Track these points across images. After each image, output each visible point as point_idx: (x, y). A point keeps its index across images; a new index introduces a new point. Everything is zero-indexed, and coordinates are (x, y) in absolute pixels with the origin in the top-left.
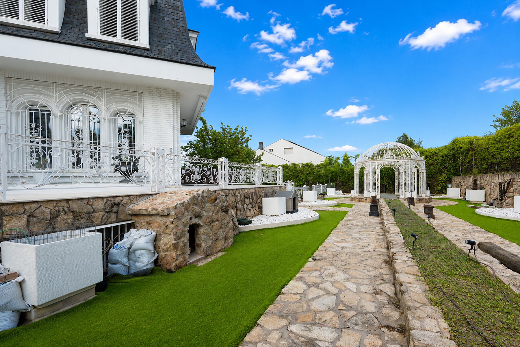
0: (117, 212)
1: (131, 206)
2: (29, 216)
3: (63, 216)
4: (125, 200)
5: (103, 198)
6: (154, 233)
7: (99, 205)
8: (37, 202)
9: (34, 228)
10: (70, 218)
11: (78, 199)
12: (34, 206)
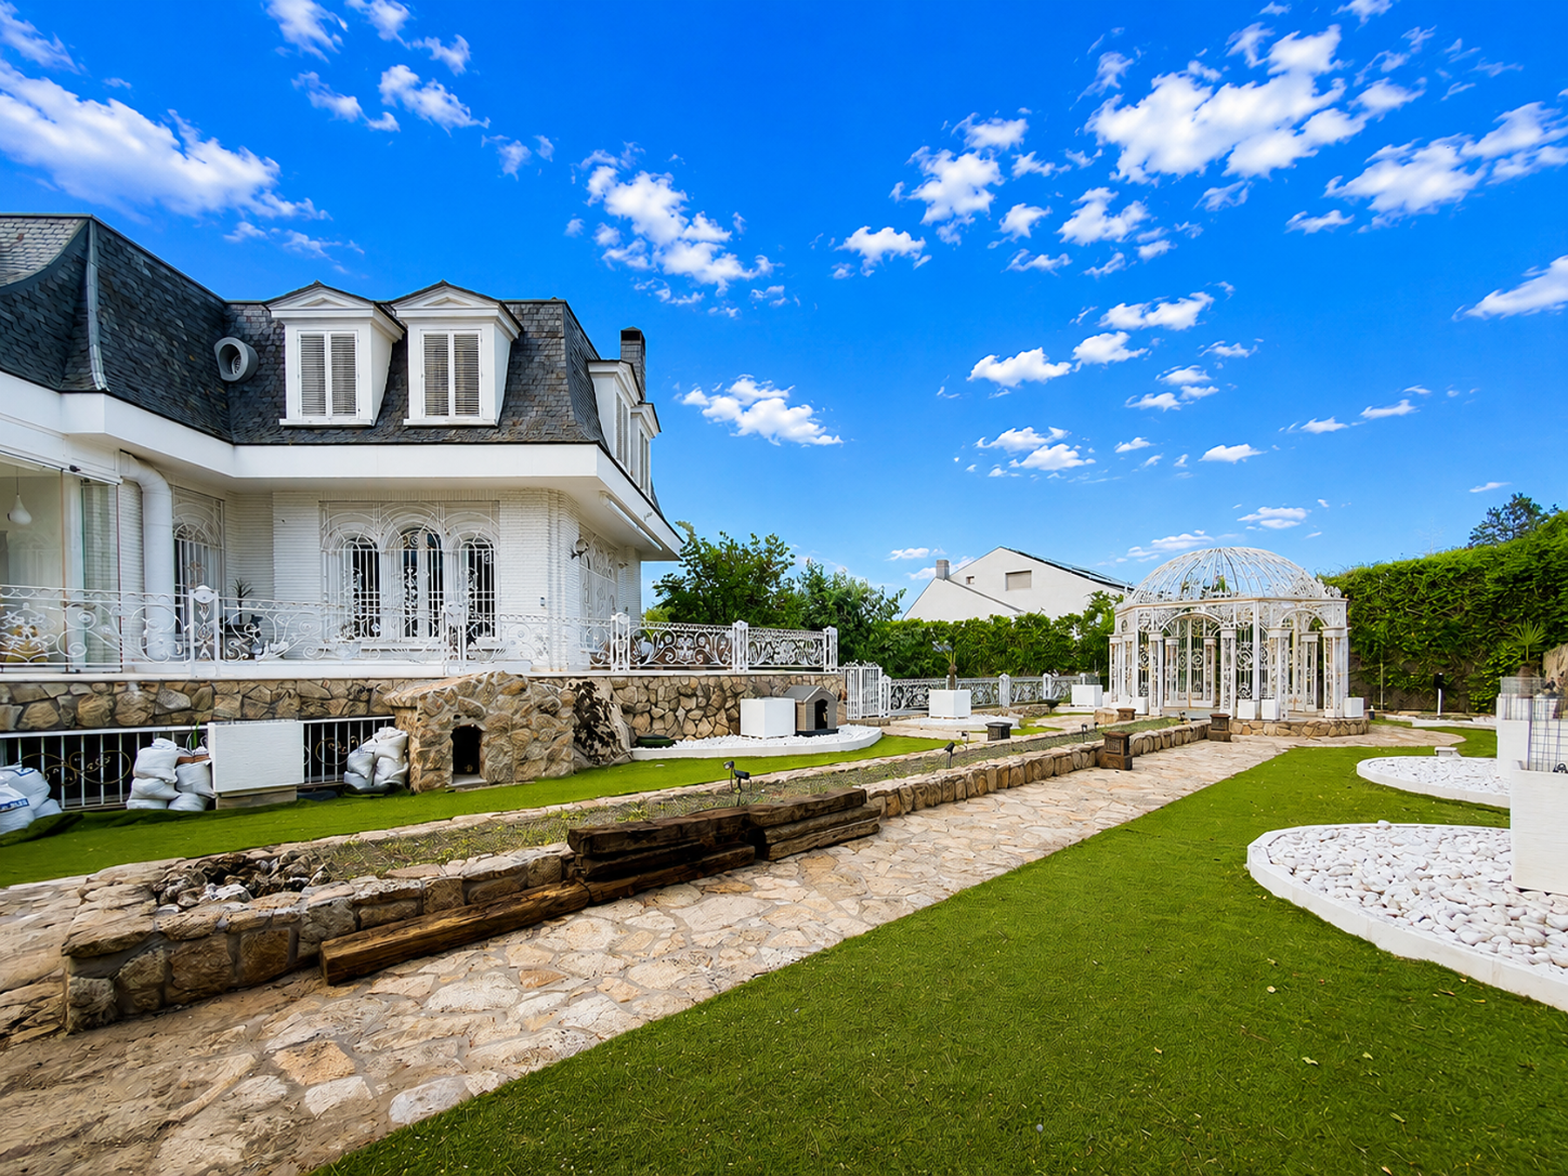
0: (368, 702)
1: (393, 695)
2: (243, 696)
3: (287, 701)
4: (384, 684)
5: (345, 680)
6: (405, 734)
7: (340, 690)
8: (254, 681)
9: (250, 712)
10: (296, 702)
11: (309, 680)
12: (252, 685)
